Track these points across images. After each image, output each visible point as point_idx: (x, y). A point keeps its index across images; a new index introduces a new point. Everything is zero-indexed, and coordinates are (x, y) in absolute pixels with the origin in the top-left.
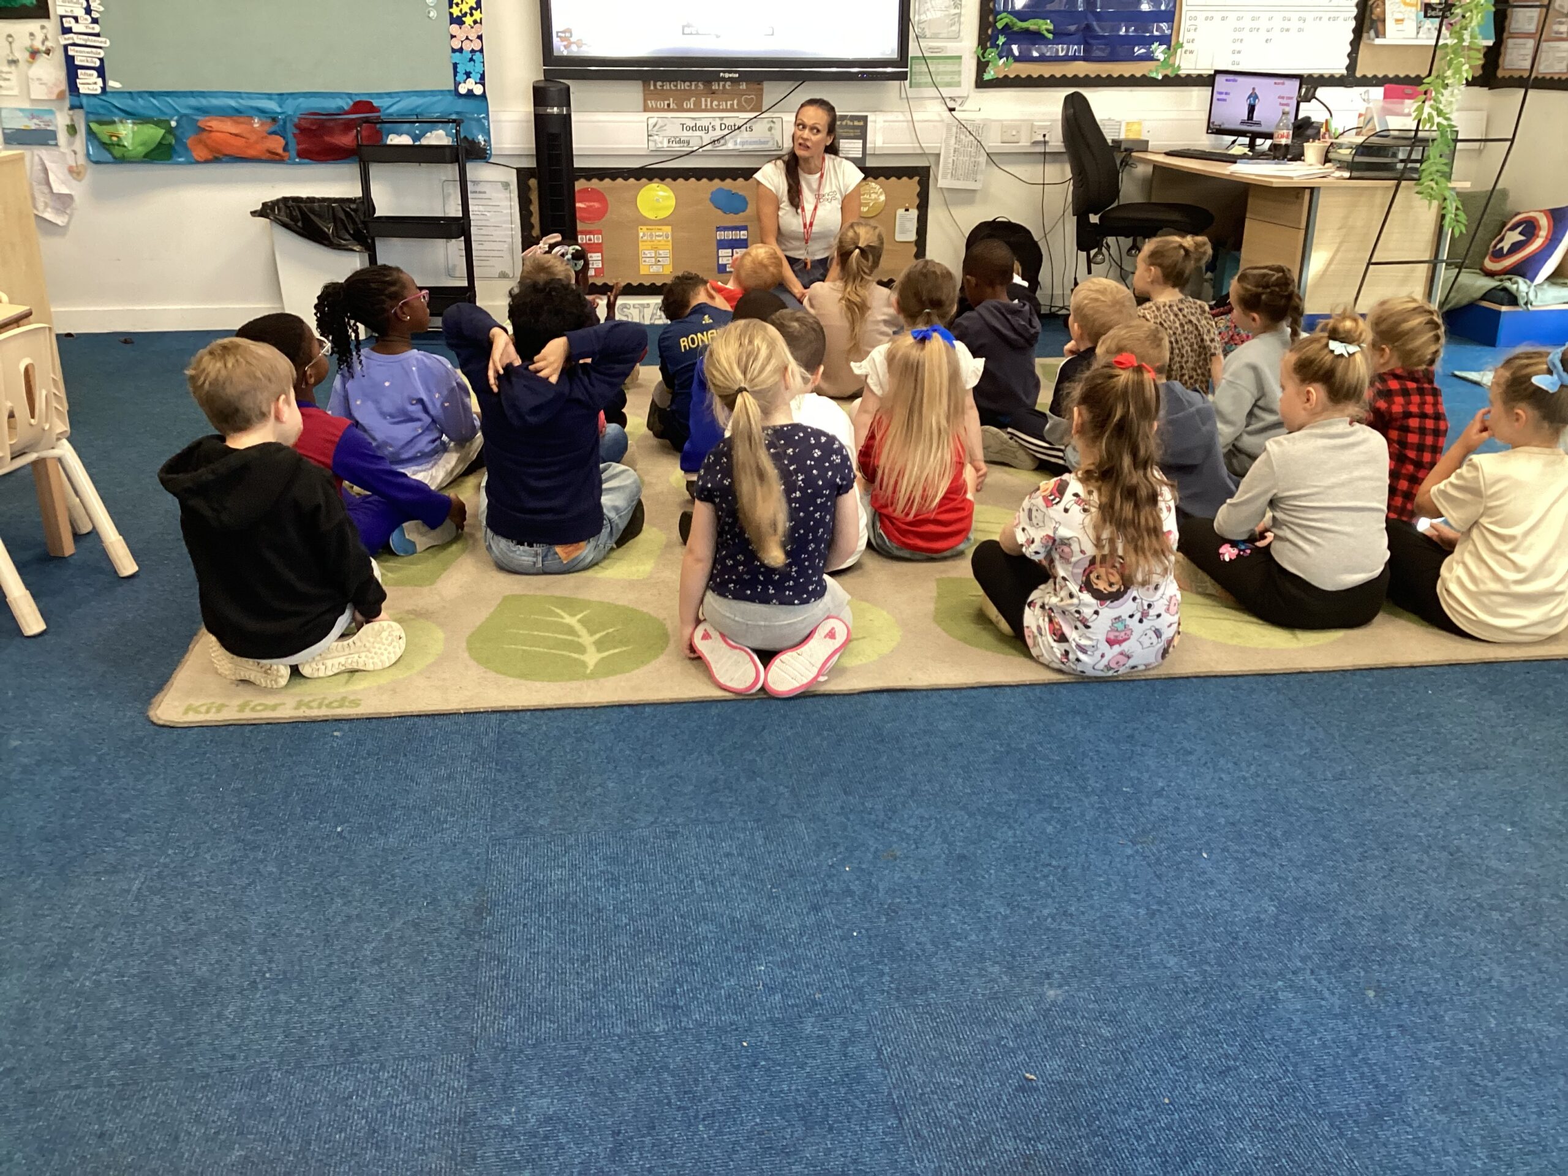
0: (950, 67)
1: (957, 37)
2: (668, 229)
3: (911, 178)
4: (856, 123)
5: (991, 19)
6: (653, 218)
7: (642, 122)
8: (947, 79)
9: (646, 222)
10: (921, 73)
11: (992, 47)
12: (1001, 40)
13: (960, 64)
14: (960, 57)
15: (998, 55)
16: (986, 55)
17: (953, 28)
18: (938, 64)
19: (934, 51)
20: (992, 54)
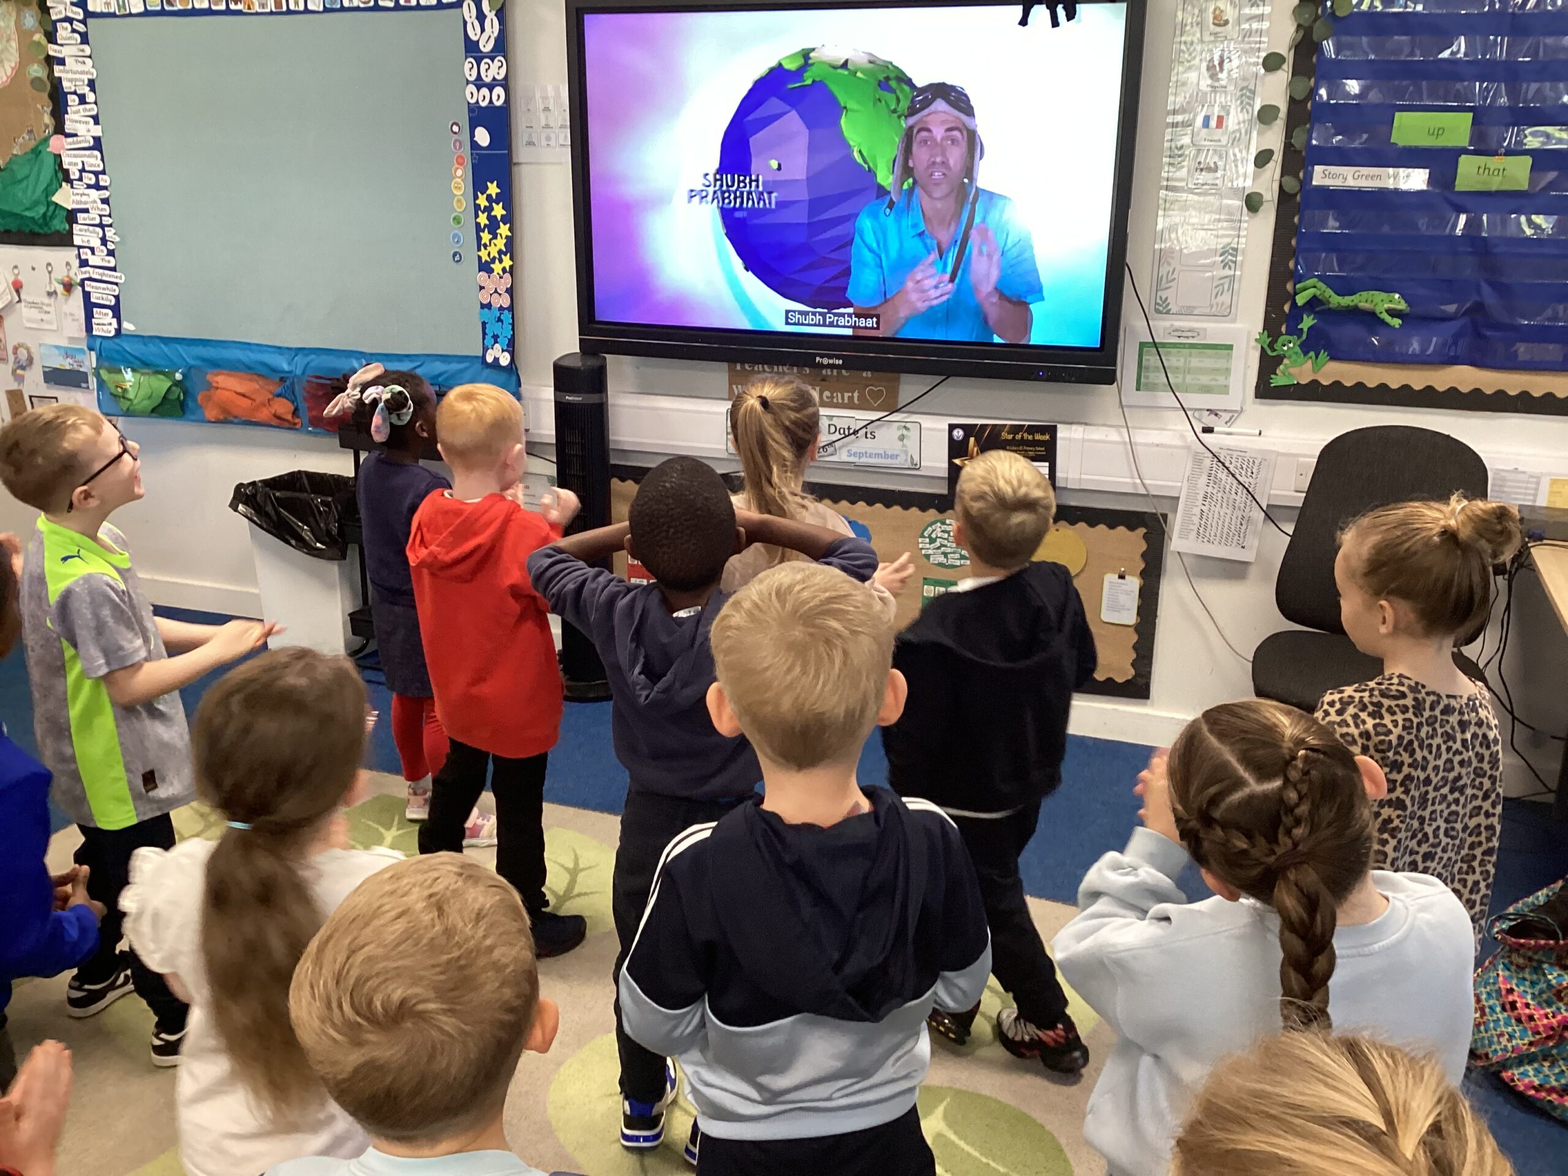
0: (1208, 361)
1: (1227, 314)
3: (1132, 528)
4: (1038, 437)
8: (1205, 380)
10: (1157, 369)
12: (1308, 322)
14: (1230, 347)
15: (1301, 346)
16: (1277, 346)
17: (1220, 299)
18: (1190, 355)
19: (1184, 334)
20: (1289, 345)
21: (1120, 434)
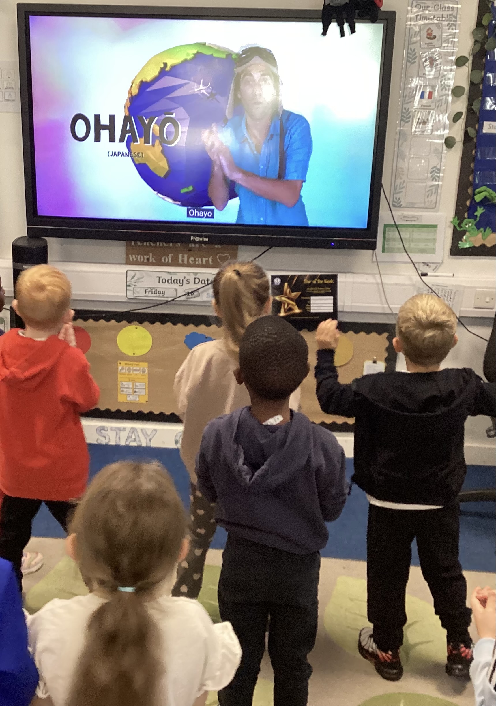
0: (424, 234)
1: (433, 207)
2: (145, 365)
3: (380, 333)
4: (326, 281)
5: (470, 191)
6: (131, 354)
7: (123, 273)
8: (422, 245)
9: (124, 357)
10: (394, 240)
11: (469, 217)
12: (480, 211)
13: (435, 232)
14: (435, 226)
15: (476, 225)
16: (463, 225)
17: (430, 199)
18: (413, 231)
19: (409, 219)
20: (469, 224)
21: (375, 278)
